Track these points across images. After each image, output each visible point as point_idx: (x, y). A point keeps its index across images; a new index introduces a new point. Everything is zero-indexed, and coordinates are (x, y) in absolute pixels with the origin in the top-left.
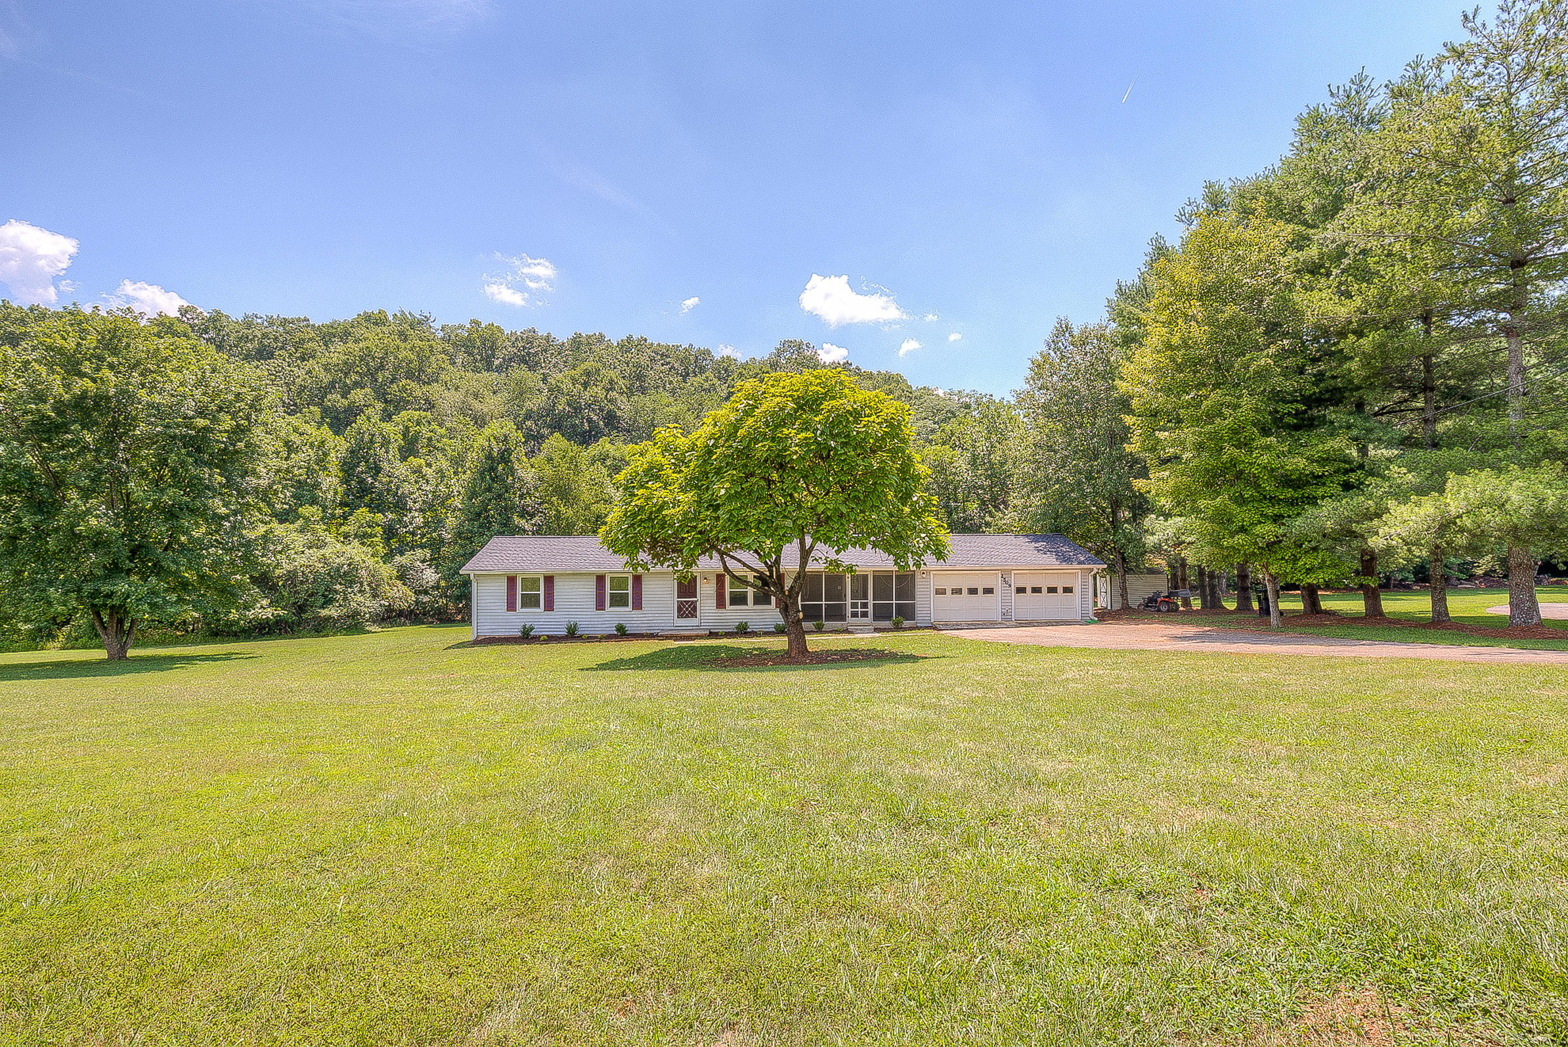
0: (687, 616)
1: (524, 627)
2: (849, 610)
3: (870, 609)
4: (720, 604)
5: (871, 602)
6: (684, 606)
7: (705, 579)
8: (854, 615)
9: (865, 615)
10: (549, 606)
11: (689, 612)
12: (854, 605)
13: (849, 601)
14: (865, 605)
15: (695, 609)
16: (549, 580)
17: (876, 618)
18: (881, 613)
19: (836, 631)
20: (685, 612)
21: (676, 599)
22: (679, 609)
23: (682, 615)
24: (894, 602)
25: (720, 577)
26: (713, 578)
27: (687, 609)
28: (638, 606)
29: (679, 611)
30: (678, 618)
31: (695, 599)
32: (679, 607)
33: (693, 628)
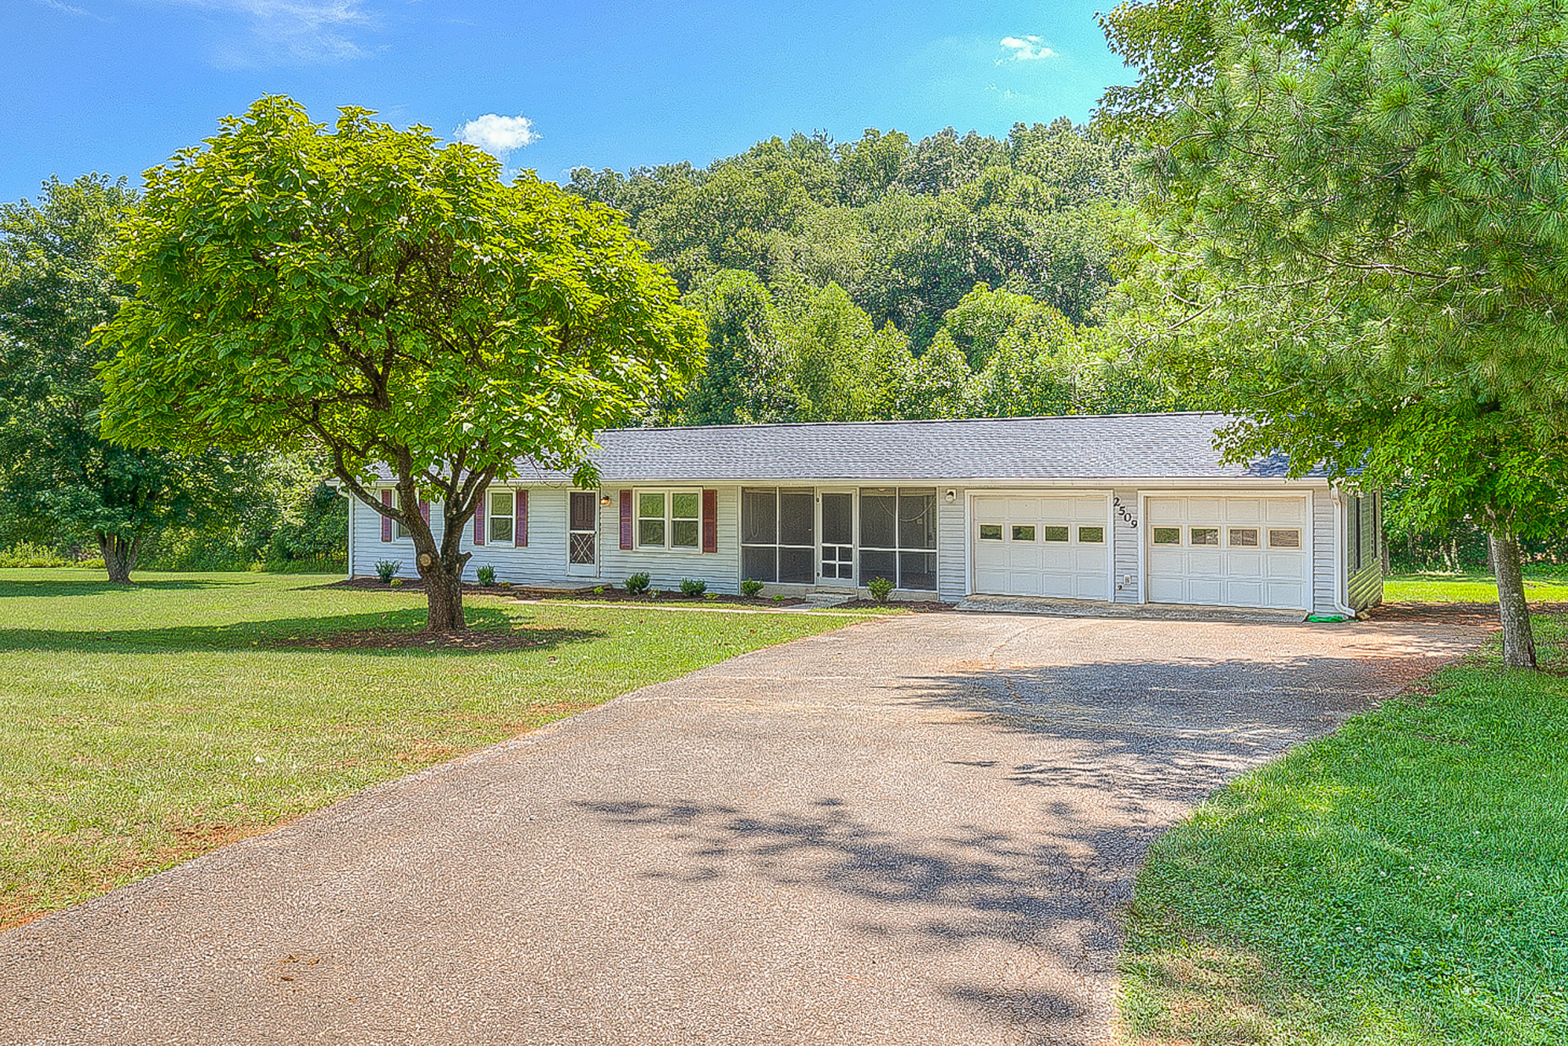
0: (581, 561)
2: (819, 561)
3: (855, 563)
4: (626, 544)
5: (855, 546)
6: (579, 543)
7: (607, 498)
8: (829, 571)
9: (846, 572)
11: (585, 553)
12: (828, 553)
13: (819, 545)
14: (846, 554)
17: (866, 578)
18: (875, 570)
20: (579, 553)
21: (569, 531)
22: (573, 548)
24: (897, 550)
25: (626, 496)
26: (616, 498)
27: (582, 549)
28: (522, 541)
29: (572, 551)
30: (571, 562)
31: (593, 532)
32: (572, 544)
33: (588, 580)
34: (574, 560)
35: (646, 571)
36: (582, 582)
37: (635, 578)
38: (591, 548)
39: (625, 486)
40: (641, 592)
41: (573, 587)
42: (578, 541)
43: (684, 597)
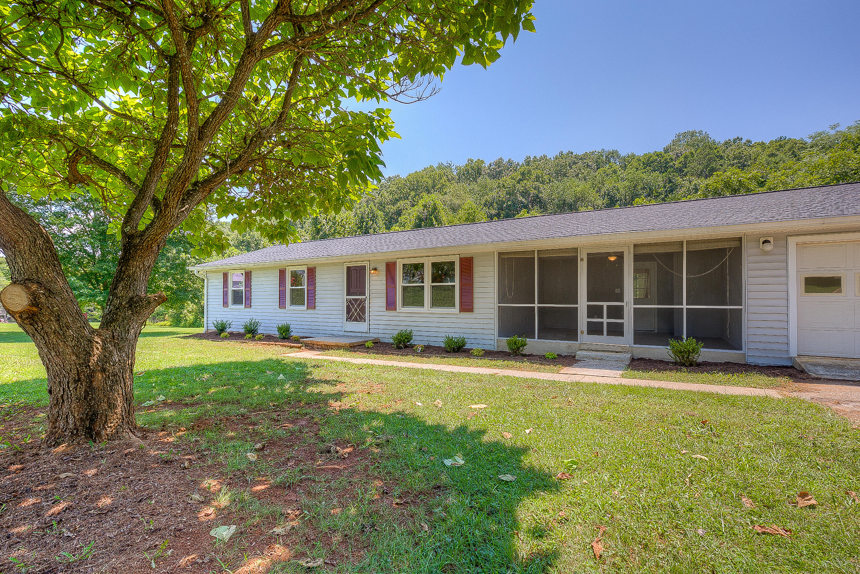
0: (356, 320)
2: (583, 319)
3: (628, 320)
4: (391, 305)
5: (629, 306)
6: (353, 306)
7: (375, 269)
8: (594, 329)
9: (616, 329)
10: (248, 303)
11: (358, 314)
12: (593, 312)
13: (583, 304)
14: (617, 312)
16: (248, 275)
17: (641, 337)
18: (655, 328)
20: (353, 314)
21: (345, 297)
22: (348, 310)
24: (683, 307)
25: (390, 267)
26: (382, 268)
27: (356, 310)
28: (312, 305)
29: (348, 313)
30: (347, 321)
31: (364, 297)
32: (348, 307)
33: (360, 335)
34: (350, 318)
35: (409, 329)
36: (356, 337)
37: (401, 334)
38: (363, 310)
39: (390, 258)
40: (406, 347)
41: (347, 341)
42: (352, 304)
43: (447, 352)
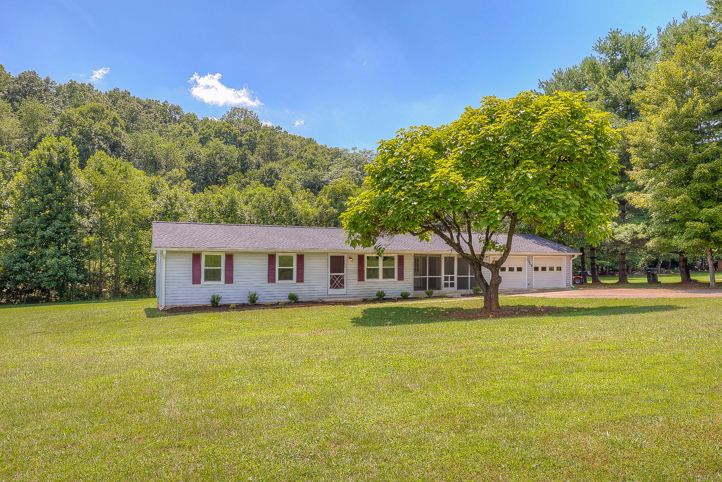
0: (337, 288)
1: (213, 297)
2: (443, 282)
3: (455, 281)
4: (361, 278)
5: (456, 276)
6: (335, 279)
7: (350, 258)
8: (446, 285)
9: (452, 285)
10: (229, 280)
11: (339, 284)
12: (446, 279)
13: (443, 276)
14: (452, 279)
15: (343, 282)
16: (230, 257)
17: (459, 288)
18: (462, 284)
19: (436, 297)
20: (335, 284)
21: (330, 274)
22: (332, 282)
23: (333, 287)
24: (469, 276)
25: (361, 258)
26: (355, 258)
27: (337, 282)
28: (300, 280)
29: (331, 284)
30: (331, 288)
31: (343, 274)
32: (331, 280)
33: (340, 296)
37: (377, 293)
39: (361, 253)
